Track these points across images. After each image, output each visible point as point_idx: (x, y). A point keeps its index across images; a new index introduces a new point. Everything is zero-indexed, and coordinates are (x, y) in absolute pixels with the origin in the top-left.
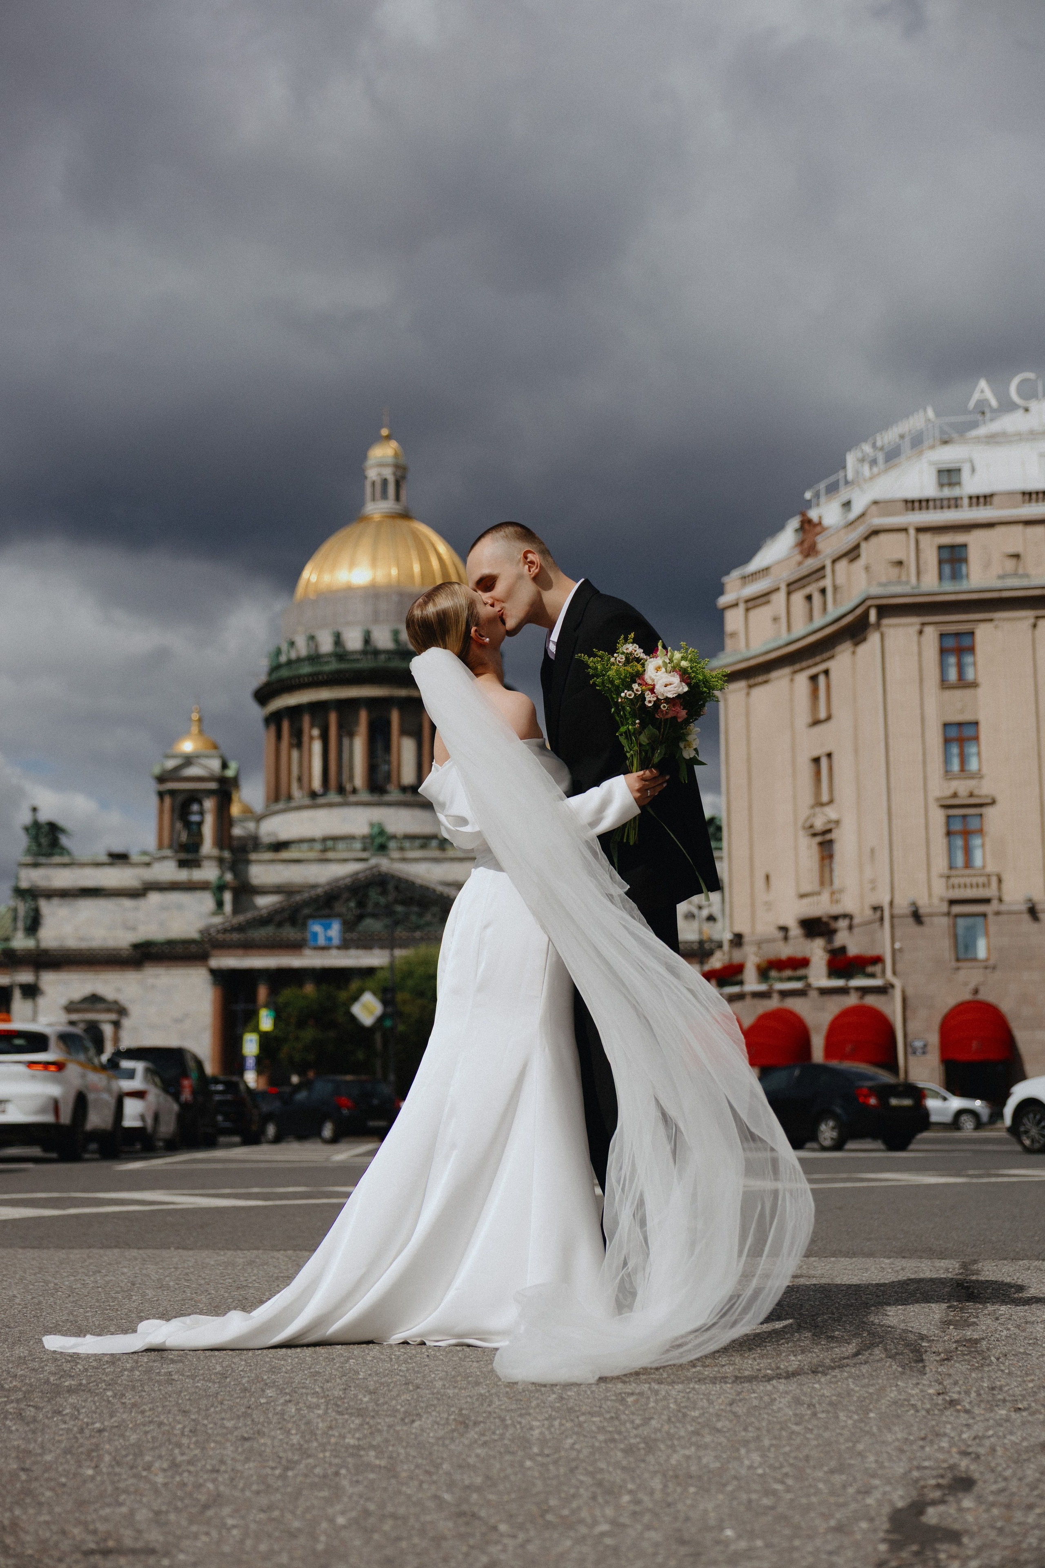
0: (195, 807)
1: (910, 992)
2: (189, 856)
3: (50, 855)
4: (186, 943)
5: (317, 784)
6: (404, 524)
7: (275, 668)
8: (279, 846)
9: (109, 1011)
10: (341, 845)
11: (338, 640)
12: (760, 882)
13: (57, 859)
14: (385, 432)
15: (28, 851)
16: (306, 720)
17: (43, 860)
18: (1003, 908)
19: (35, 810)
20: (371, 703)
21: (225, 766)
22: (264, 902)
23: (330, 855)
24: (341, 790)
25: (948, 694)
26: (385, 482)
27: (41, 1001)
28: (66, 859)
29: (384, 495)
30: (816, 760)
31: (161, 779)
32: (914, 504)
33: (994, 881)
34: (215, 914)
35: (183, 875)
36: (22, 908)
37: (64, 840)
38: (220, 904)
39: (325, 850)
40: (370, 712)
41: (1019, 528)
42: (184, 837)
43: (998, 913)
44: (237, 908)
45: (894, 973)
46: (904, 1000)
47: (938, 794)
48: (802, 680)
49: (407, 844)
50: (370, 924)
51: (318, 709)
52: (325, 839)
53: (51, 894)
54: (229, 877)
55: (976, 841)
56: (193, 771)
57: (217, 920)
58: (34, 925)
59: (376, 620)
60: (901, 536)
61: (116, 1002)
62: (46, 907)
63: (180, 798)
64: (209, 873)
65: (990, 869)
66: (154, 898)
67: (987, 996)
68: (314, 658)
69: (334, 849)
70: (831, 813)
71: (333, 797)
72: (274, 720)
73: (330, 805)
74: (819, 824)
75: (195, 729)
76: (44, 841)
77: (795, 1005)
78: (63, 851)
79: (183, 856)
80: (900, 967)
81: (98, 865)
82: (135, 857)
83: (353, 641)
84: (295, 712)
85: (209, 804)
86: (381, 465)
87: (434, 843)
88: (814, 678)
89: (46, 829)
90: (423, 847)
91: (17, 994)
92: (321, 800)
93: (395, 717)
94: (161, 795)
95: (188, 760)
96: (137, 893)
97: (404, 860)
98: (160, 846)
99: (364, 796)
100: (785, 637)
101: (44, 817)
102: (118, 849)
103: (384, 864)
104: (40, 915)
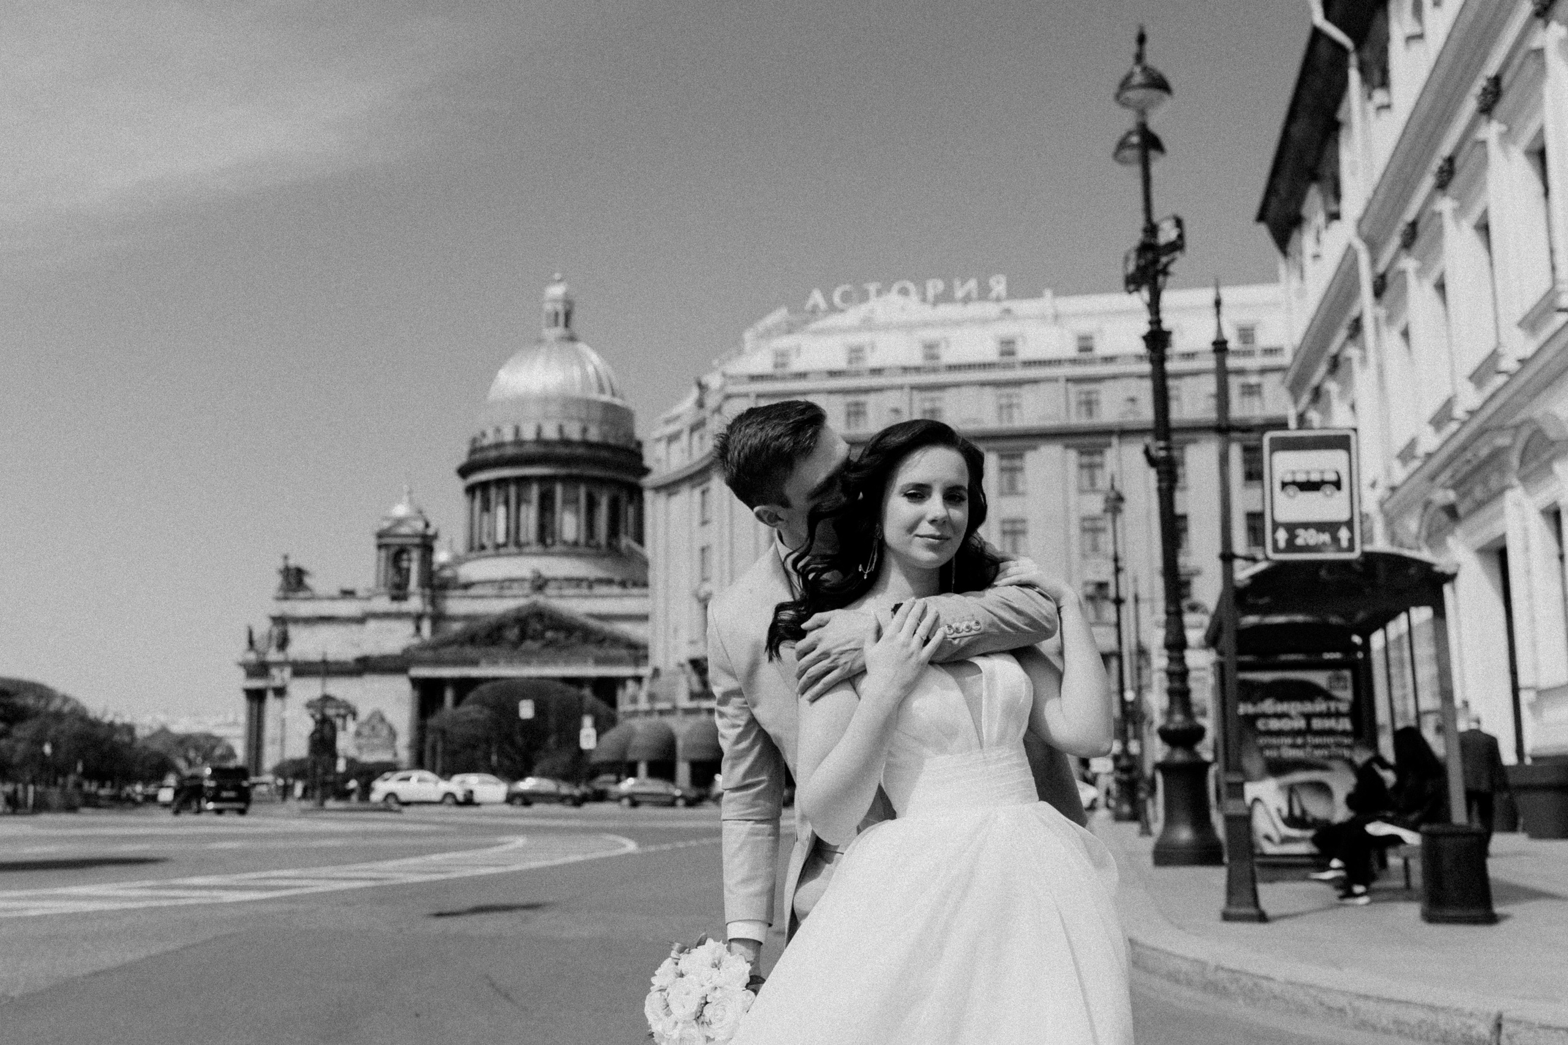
0: (405, 556)
2: (401, 593)
3: (295, 590)
4: (393, 658)
5: (501, 538)
6: (569, 346)
7: (473, 451)
8: (467, 586)
9: (338, 707)
10: (516, 585)
11: (517, 431)
13: (301, 594)
14: (557, 276)
15: (282, 588)
16: (493, 492)
17: (290, 594)
19: (286, 557)
20: (541, 479)
21: (427, 525)
22: (457, 627)
23: (507, 592)
24: (518, 544)
26: (557, 314)
27: (288, 700)
28: (307, 594)
29: (556, 323)
30: (703, 550)
31: (380, 535)
34: (414, 636)
35: (395, 607)
36: (276, 631)
37: (308, 581)
38: (418, 629)
39: (502, 588)
40: (540, 485)
42: (397, 579)
44: (434, 631)
48: (697, 492)
49: (565, 584)
50: (529, 644)
51: (502, 483)
52: (504, 581)
53: (297, 620)
54: (429, 609)
56: (404, 530)
57: (416, 641)
58: (283, 643)
59: (547, 417)
61: (344, 701)
62: (293, 631)
63: (393, 550)
64: (415, 603)
66: (372, 624)
68: (499, 445)
69: (510, 588)
70: (709, 586)
71: (512, 549)
72: (471, 490)
73: (509, 555)
74: (702, 594)
75: (405, 498)
76: (293, 581)
77: (669, 719)
78: (306, 588)
79: (395, 592)
81: (332, 598)
82: (360, 593)
83: (529, 434)
84: (485, 486)
85: (415, 555)
86: (555, 301)
87: (584, 584)
88: (703, 493)
89: (294, 572)
90: (578, 586)
91: (270, 696)
92: (502, 551)
93: (559, 490)
94: (380, 547)
95: (400, 522)
96: (361, 620)
97: (561, 597)
98: (378, 586)
99: (535, 548)
100: (687, 463)
101: (292, 563)
102: (348, 586)
103: (540, 599)
104: (288, 636)
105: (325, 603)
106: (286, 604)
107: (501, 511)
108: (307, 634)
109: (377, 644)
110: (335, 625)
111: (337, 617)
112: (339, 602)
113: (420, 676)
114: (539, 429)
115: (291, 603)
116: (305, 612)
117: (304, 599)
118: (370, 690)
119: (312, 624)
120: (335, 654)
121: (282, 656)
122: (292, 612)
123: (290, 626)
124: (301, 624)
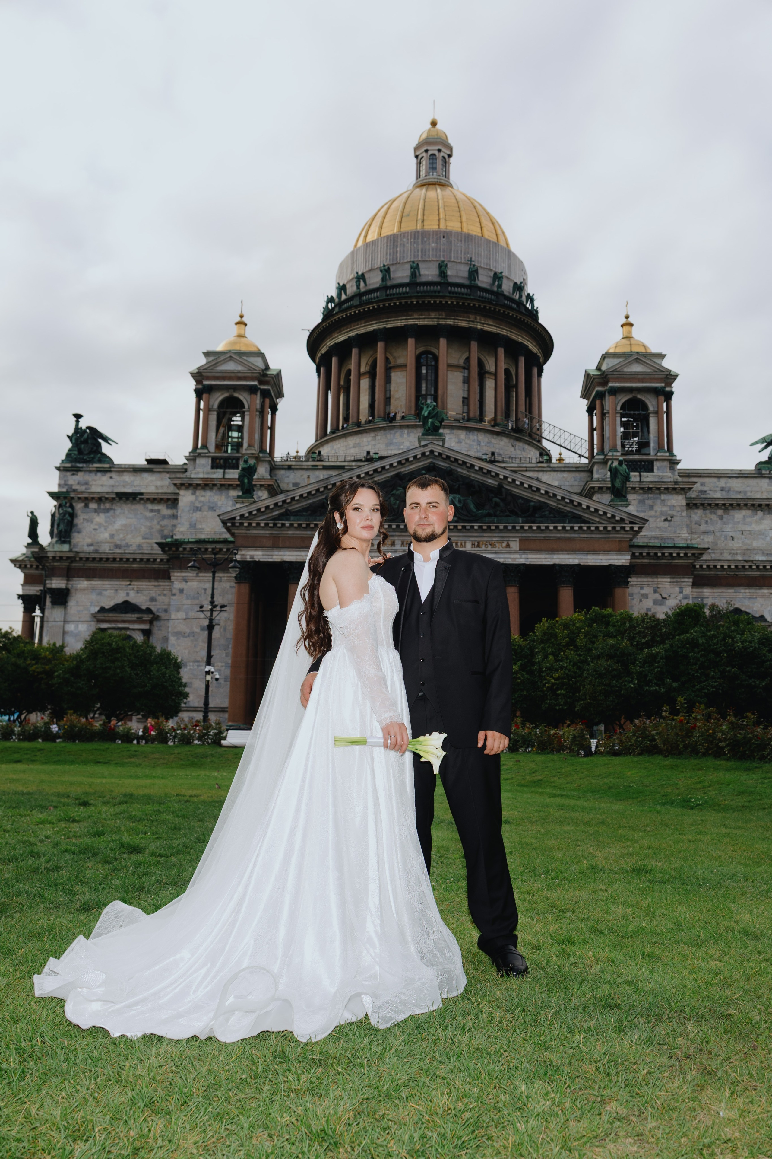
3: (90, 461)
9: (140, 619)
11: (387, 275)
17: (81, 465)
28: (105, 466)
35: (217, 474)
53: (89, 499)
59: (424, 258)
62: (83, 513)
63: (218, 397)
68: (363, 294)
76: (84, 447)
78: (105, 458)
79: (218, 455)
81: (136, 470)
84: (344, 352)
91: (48, 602)
96: (175, 499)
104: (76, 521)
105: (127, 478)
106: (75, 477)
107: (365, 383)
108: (100, 519)
109: (193, 526)
110: (139, 508)
111: (142, 494)
112: (145, 475)
113: (248, 559)
114: (415, 269)
115: (80, 477)
116: (99, 489)
117: (99, 470)
118: (181, 591)
119: (108, 505)
120: (140, 546)
121: (66, 547)
122: (82, 488)
123: (79, 506)
124: (93, 505)
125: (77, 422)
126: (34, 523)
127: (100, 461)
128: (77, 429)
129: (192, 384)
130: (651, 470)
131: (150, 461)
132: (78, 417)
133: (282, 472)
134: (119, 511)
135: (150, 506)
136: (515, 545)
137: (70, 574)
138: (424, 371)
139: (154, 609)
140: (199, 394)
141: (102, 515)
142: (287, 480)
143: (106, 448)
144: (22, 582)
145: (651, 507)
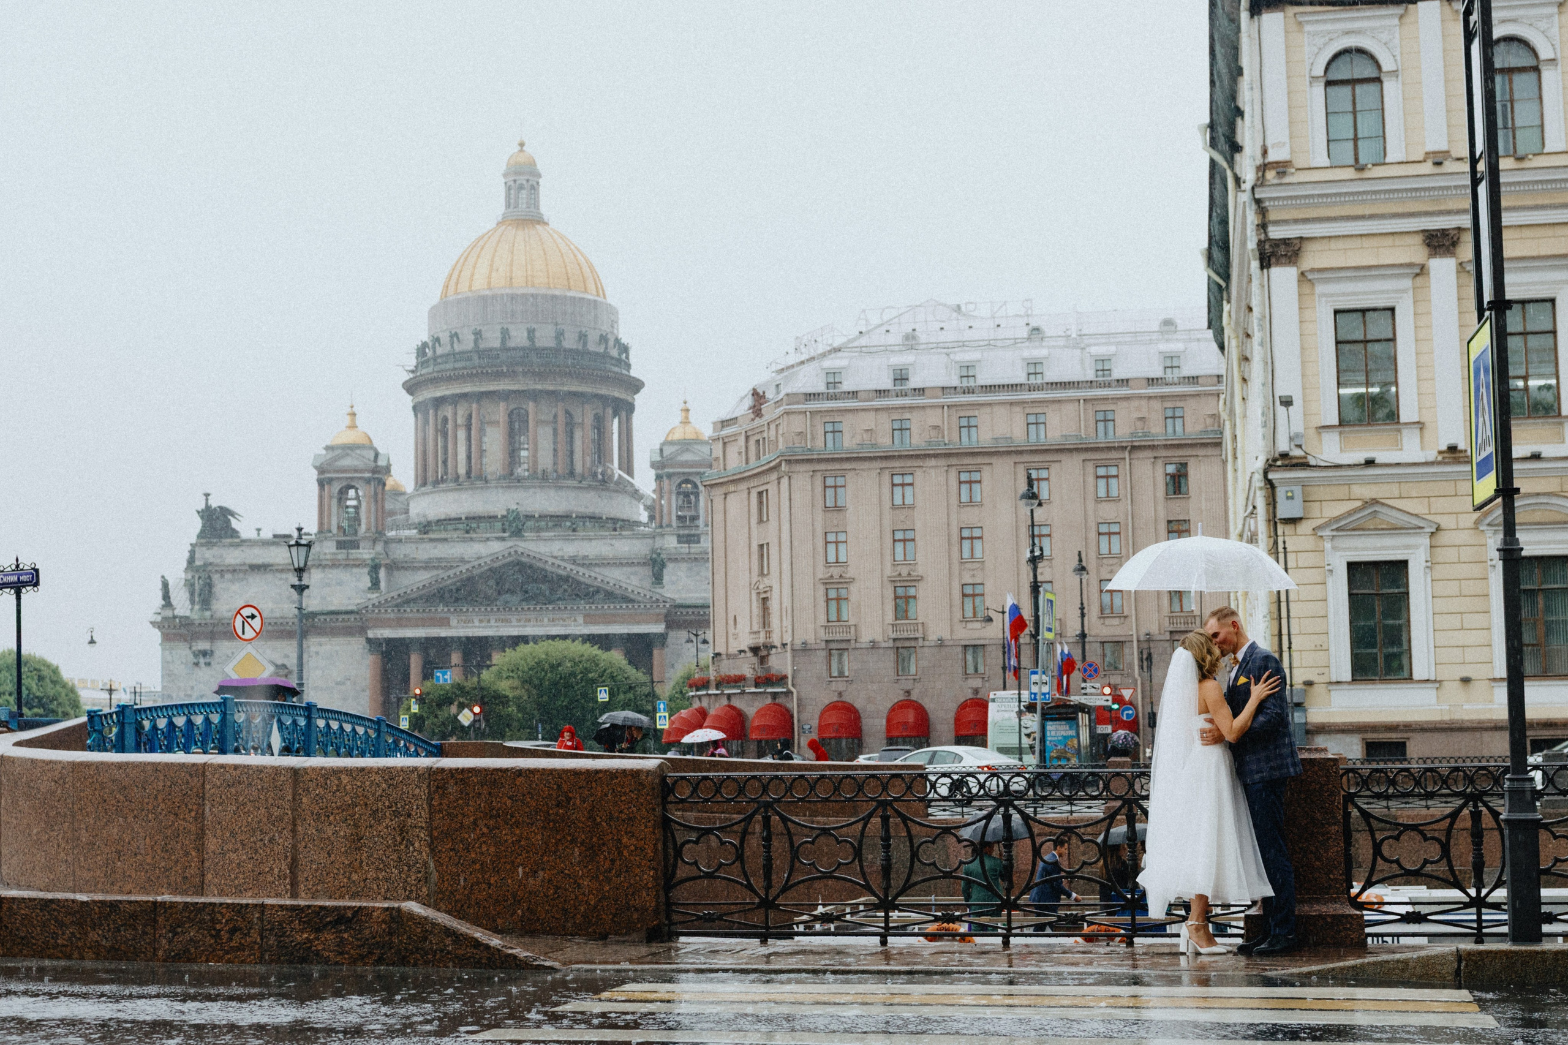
1: (803, 694)
2: (348, 539)
3: (221, 537)
4: (345, 613)
5: (462, 469)
7: (423, 362)
10: (483, 524)
11: (478, 337)
12: (731, 622)
13: (226, 540)
15: (202, 533)
16: (450, 411)
17: (216, 541)
18: (858, 645)
20: (510, 396)
21: (376, 456)
23: (475, 534)
24: (481, 478)
25: (829, 515)
28: (233, 540)
30: (761, 546)
31: (321, 469)
32: (810, 396)
33: (853, 628)
34: (371, 590)
35: (342, 554)
36: (197, 584)
38: (376, 581)
40: (509, 403)
41: (873, 413)
43: (855, 649)
45: (793, 685)
46: (799, 699)
47: (821, 576)
48: (754, 494)
49: (543, 523)
50: (507, 599)
51: (460, 399)
53: (224, 570)
55: (843, 604)
56: (349, 461)
57: (373, 597)
58: (208, 598)
59: (513, 319)
60: (801, 417)
62: (219, 582)
63: (338, 486)
65: (851, 623)
67: (847, 698)
69: (477, 528)
70: (766, 581)
71: (476, 482)
72: (421, 409)
73: (472, 489)
74: (762, 587)
76: (216, 524)
77: (737, 703)
78: (234, 533)
79: (343, 538)
80: (798, 681)
81: (265, 545)
83: (492, 340)
84: (438, 404)
86: (518, 173)
87: (567, 523)
88: (760, 494)
89: (217, 513)
90: (559, 526)
92: (464, 484)
93: (531, 408)
95: (345, 452)
97: (540, 541)
98: (321, 528)
99: (501, 482)
100: (745, 465)
103: (519, 547)
104: (214, 590)
105: (256, 551)
106: (210, 551)
107: (462, 434)
108: (236, 587)
109: (323, 598)
110: (269, 577)
111: (272, 565)
112: (272, 548)
113: (379, 636)
114: (505, 334)
115: (216, 551)
116: (233, 562)
117: (231, 545)
118: (317, 653)
119: (241, 575)
120: (272, 611)
121: (208, 614)
122: (218, 561)
123: (216, 577)
124: (228, 576)
125: (207, 500)
126: (165, 585)
127: (232, 537)
128: (208, 507)
129: (314, 474)
130: (699, 542)
131: (275, 536)
132: (207, 495)
133: (394, 545)
134: (251, 579)
135: (278, 575)
136: (580, 619)
137: (212, 636)
138: (517, 426)
139: (288, 666)
140: (321, 483)
141: (237, 585)
142: (398, 552)
143: (234, 524)
144: (160, 641)
145: (698, 574)
